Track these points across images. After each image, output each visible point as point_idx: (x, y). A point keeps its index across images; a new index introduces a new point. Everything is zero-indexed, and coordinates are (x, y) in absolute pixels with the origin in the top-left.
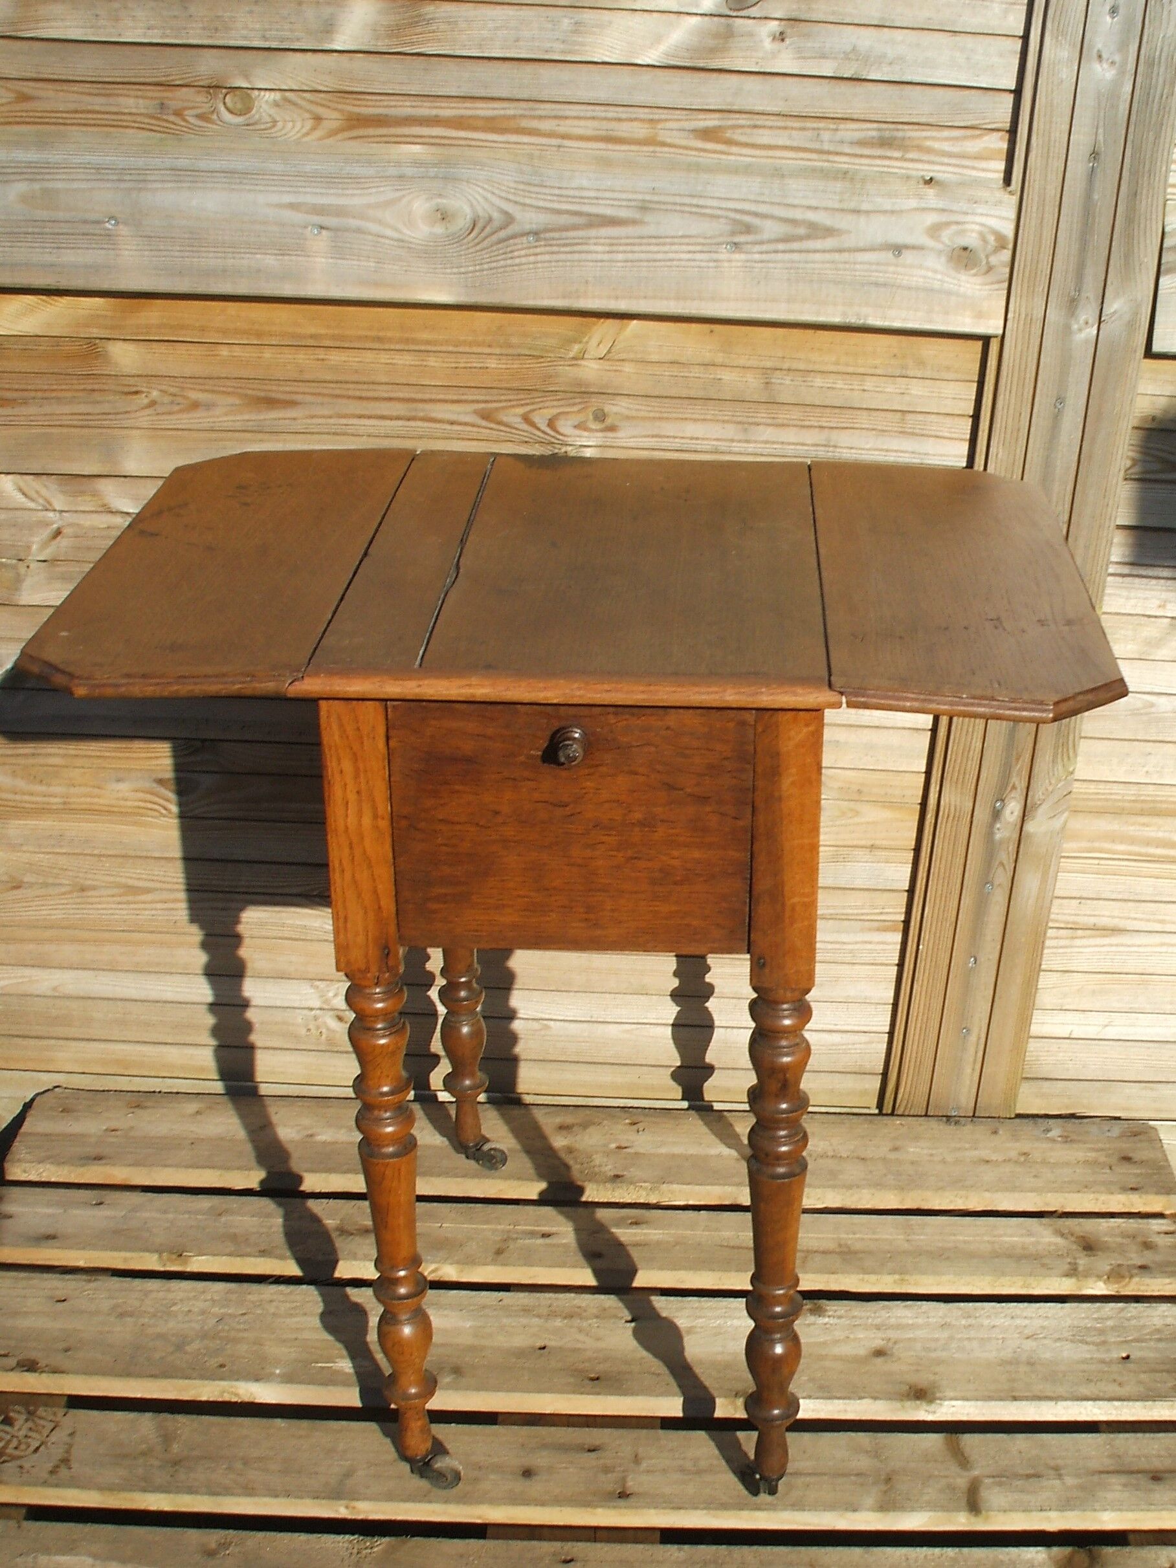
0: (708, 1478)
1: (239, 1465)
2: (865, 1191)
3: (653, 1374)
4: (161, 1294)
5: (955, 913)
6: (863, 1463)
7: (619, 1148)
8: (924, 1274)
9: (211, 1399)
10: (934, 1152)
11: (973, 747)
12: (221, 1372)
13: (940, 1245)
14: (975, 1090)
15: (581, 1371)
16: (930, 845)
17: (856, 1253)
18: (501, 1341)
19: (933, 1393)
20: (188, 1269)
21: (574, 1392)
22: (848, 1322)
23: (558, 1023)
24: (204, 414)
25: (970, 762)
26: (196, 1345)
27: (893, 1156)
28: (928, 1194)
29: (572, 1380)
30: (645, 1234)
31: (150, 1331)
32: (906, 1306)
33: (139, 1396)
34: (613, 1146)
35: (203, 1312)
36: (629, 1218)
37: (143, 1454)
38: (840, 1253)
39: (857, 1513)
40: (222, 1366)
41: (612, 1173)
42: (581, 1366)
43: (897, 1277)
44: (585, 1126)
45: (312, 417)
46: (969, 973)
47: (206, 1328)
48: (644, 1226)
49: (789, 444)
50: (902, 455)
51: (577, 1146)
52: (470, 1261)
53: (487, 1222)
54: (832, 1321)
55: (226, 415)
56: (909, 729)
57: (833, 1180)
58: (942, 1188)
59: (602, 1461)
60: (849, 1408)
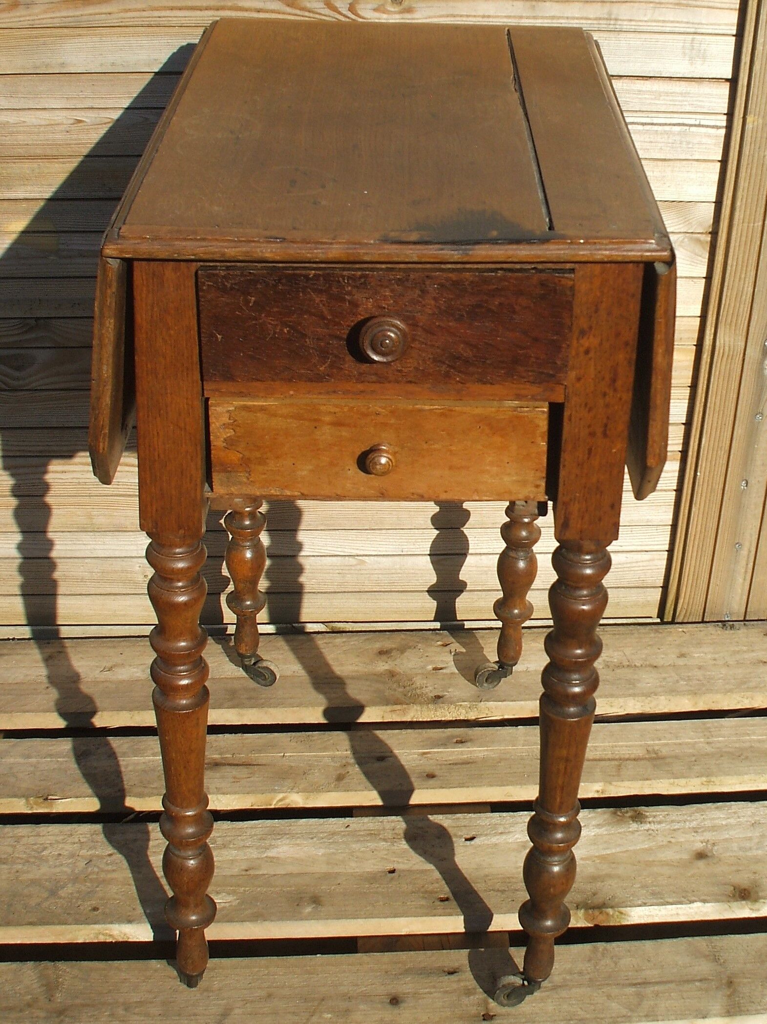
0: (564, 993)
1: (121, 1011)
2: (663, 698)
3: (498, 891)
4: (32, 840)
5: (728, 443)
6: (704, 968)
7: (435, 669)
8: (729, 775)
9: (87, 941)
10: (717, 656)
11: (745, 293)
12: (95, 915)
13: (737, 745)
14: (745, 598)
15: (432, 892)
16: (706, 382)
17: (664, 758)
18: (353, 867)
19: (757, 892)
20: (54, 811)
21: (427, 915)
22: (668, 827)
23: (372, 558)
24: (24, 12)
25: (742, 306)
26: (70, 889)
27: (681, 662)
28: (718, 697)
29: (423, 902)
30: (471, 752)
31: (24, 877)
32: (717, 808)
33: (19, 942)
34: (430, 667)
35: (72, 855)
36: (453, 737)
37: (29, 1005)
38: (651, 759)
39: (707, 1019)
40: (95, 909)
41: (432, 695)
42: (431, 887)
43: (704, 779)
44: (402, 650)
45: (126, 11)
46: (741, 495)
47: (76, 871)
48: (469, 744)
49: (574, 18)
50: (677, 25)
51: (398, 670)
52: (316, 789)
53: (325, 749)
54: (653, 826)
55: (45, 12)
56: (686, 277)
57: (631, 689)
58: (730, 691)
59: (462, 984)
60: (680, 912)
